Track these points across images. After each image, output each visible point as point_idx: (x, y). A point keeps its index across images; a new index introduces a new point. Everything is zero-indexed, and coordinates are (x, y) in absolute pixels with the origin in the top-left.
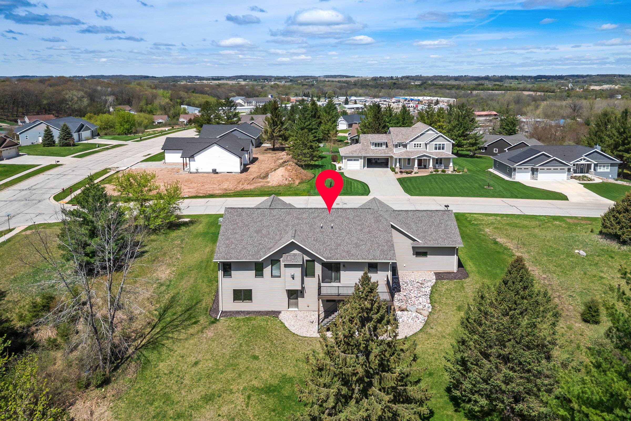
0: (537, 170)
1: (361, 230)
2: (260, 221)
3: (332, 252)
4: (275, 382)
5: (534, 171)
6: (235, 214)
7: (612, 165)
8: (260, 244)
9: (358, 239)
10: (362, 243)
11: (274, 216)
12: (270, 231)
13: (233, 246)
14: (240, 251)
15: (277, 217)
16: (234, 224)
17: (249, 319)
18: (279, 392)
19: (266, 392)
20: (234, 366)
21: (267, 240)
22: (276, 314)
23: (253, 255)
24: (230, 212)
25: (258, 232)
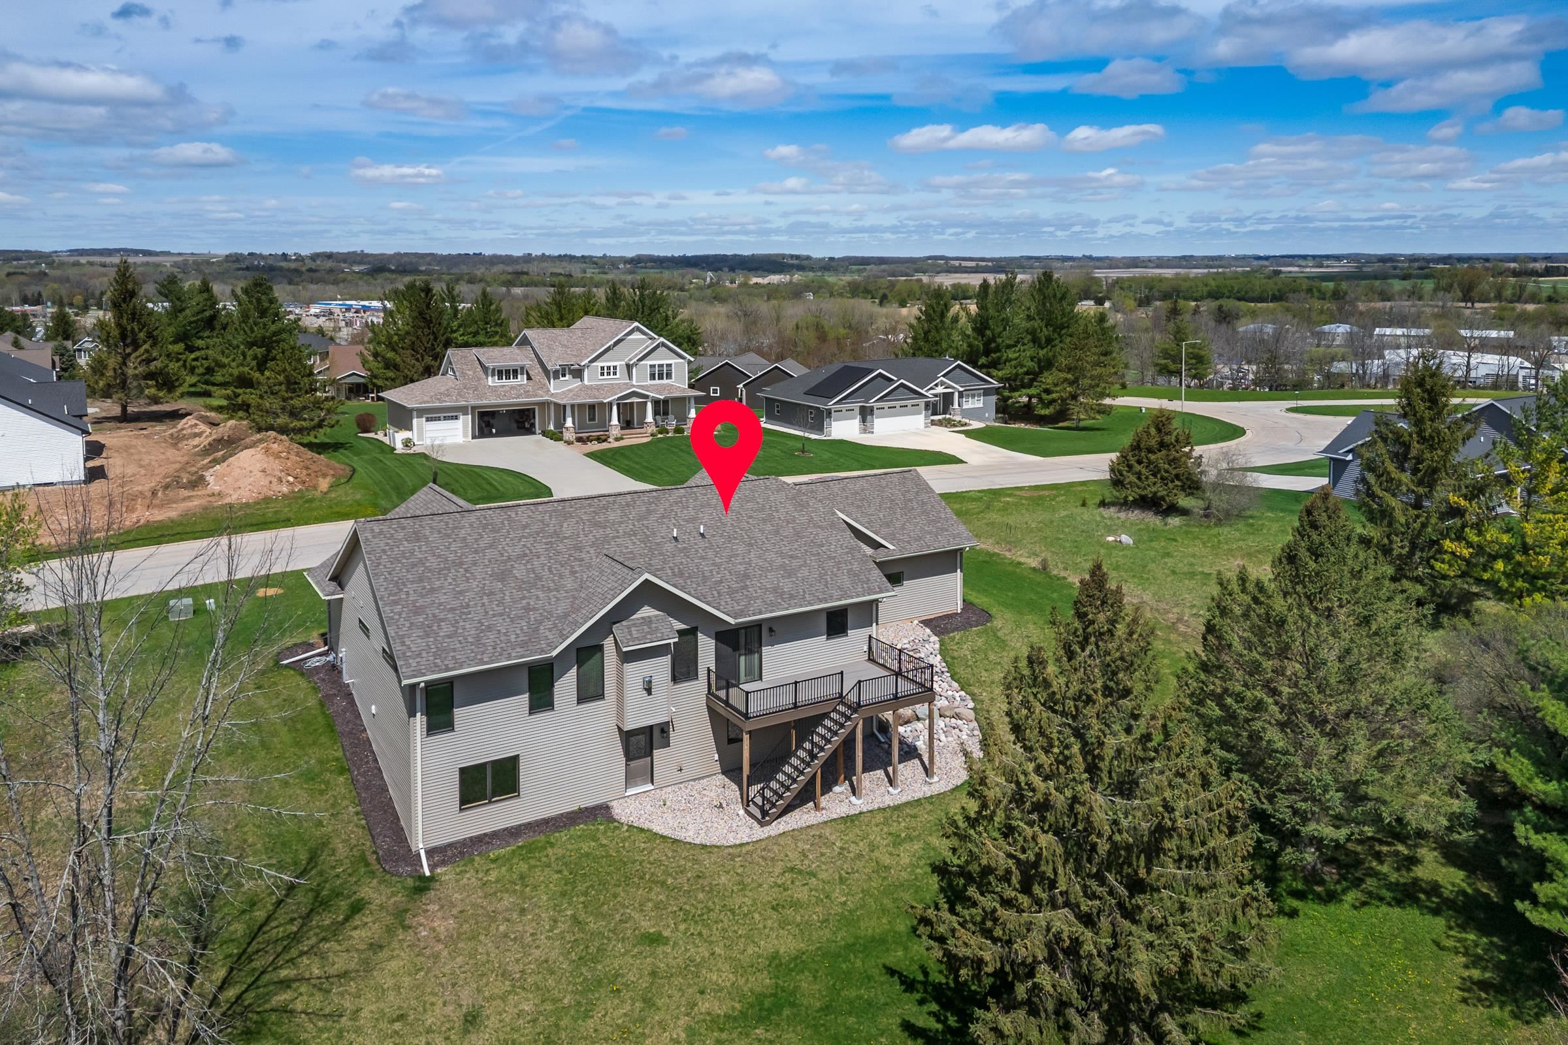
0: (872, 409)
1: (777, 533)
2: (491, 546)
3: (738, 596)
4: (763, 981)
5: (866, 414)
6: (401, 535)
7: (987, 393)
8: (527, 609)
9: (781, 554)
10: (795, 563)
11: (525, 527)
12: (539, 570)
13: (446, 629)
14: (478, 638)
15: (535, 528)
16: (414, 565)
17: (531, 849)
18: (793, 1005)
19: (761, 1020)
20: (613, 983)
21: (541, 595)
22: (600, 813)
23: (524, 644)
24: (381, 532)
25: (502, 576)
